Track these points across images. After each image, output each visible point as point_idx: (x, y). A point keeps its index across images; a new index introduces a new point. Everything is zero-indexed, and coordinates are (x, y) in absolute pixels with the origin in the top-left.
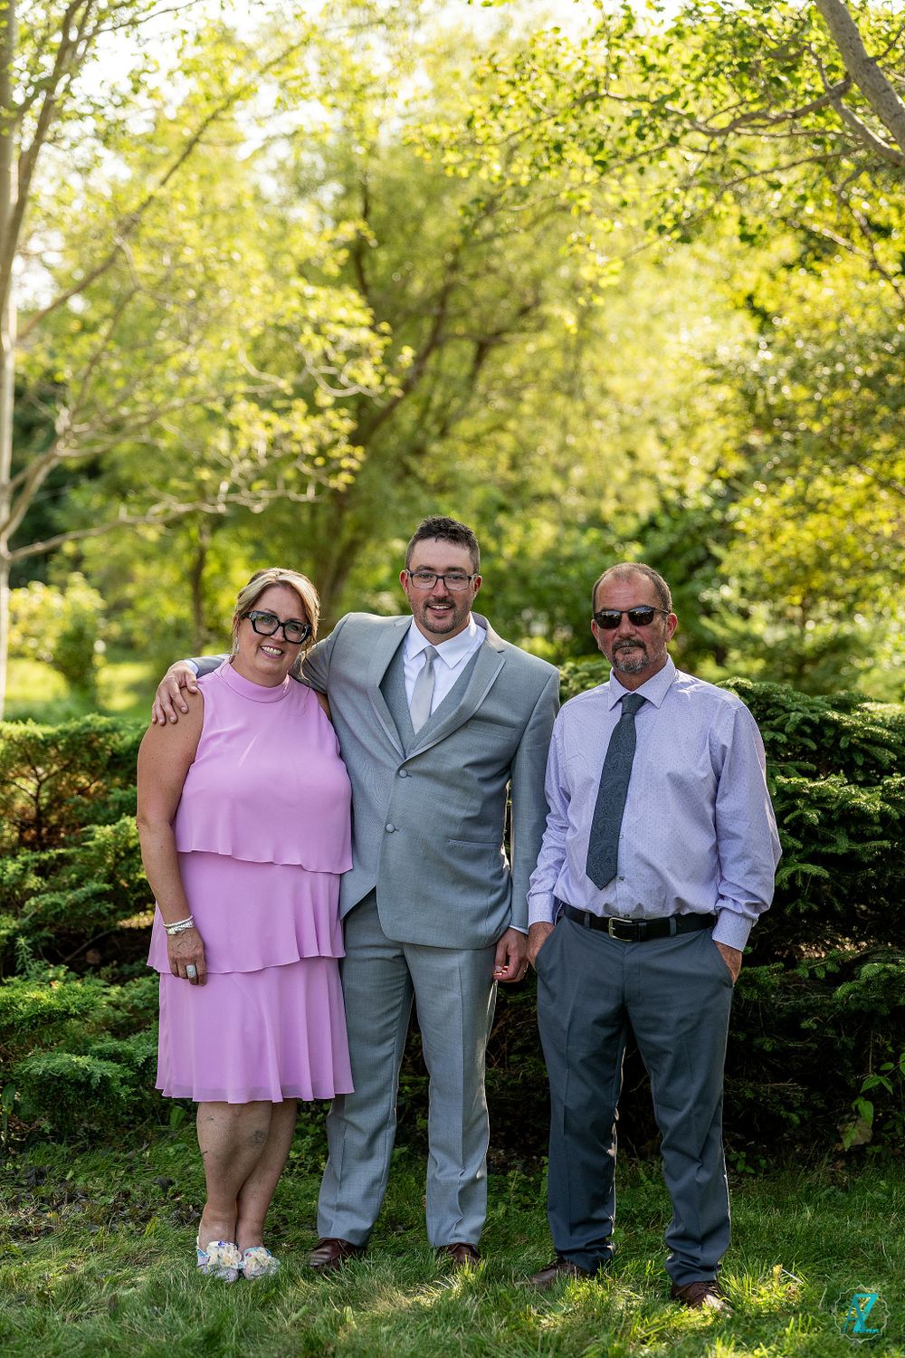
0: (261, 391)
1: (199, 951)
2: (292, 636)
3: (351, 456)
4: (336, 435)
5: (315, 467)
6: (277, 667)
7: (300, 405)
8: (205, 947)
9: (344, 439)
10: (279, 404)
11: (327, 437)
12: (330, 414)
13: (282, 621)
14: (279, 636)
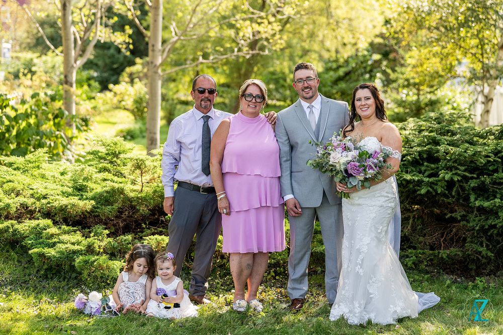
0: (255, 16)
1: (227, 205)
2: (258, 100)
3: (281, 38)
4: (274, 32)
5: (269, 43)
6: (254, 111)
7: (266, 21)
8: (229, 204)
9: (278, 33)
10: (259, 20)
11: (272, 32)
12: (275, 24)
13: (254, 96)
14: (254, 101)
